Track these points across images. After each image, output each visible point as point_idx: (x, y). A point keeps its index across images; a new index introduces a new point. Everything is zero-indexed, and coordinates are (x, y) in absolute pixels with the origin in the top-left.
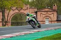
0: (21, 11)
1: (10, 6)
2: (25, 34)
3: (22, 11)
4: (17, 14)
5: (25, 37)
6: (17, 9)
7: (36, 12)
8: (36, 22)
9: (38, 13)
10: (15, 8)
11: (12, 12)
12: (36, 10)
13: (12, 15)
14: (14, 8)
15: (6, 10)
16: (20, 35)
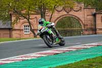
0: (70, 13)
1: (53, 6)
2: (78, 50)
3: (72, 13)
4: (65, 17)
5: (77, 53)
6: (64, 9)
7: (94, 15)
8: (54, 35)
9: (97, 16)
10: (62, 8)
11: (56, 14)
12: (94, 11)
13: (57, 19)
14: (60, 8)
15: (46, 11)
16: (69, 51)
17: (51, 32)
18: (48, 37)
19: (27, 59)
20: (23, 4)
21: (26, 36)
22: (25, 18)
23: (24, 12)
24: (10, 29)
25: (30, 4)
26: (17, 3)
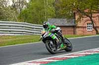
17: (54, 37)
18: (51, 43)
19: (90, 53)
20: (86, 3)
21: (88, 33)
22: (88, 16)
23: (86, 11)
24: (74, 27)
25: (92, 4)
26: (81, 2)
